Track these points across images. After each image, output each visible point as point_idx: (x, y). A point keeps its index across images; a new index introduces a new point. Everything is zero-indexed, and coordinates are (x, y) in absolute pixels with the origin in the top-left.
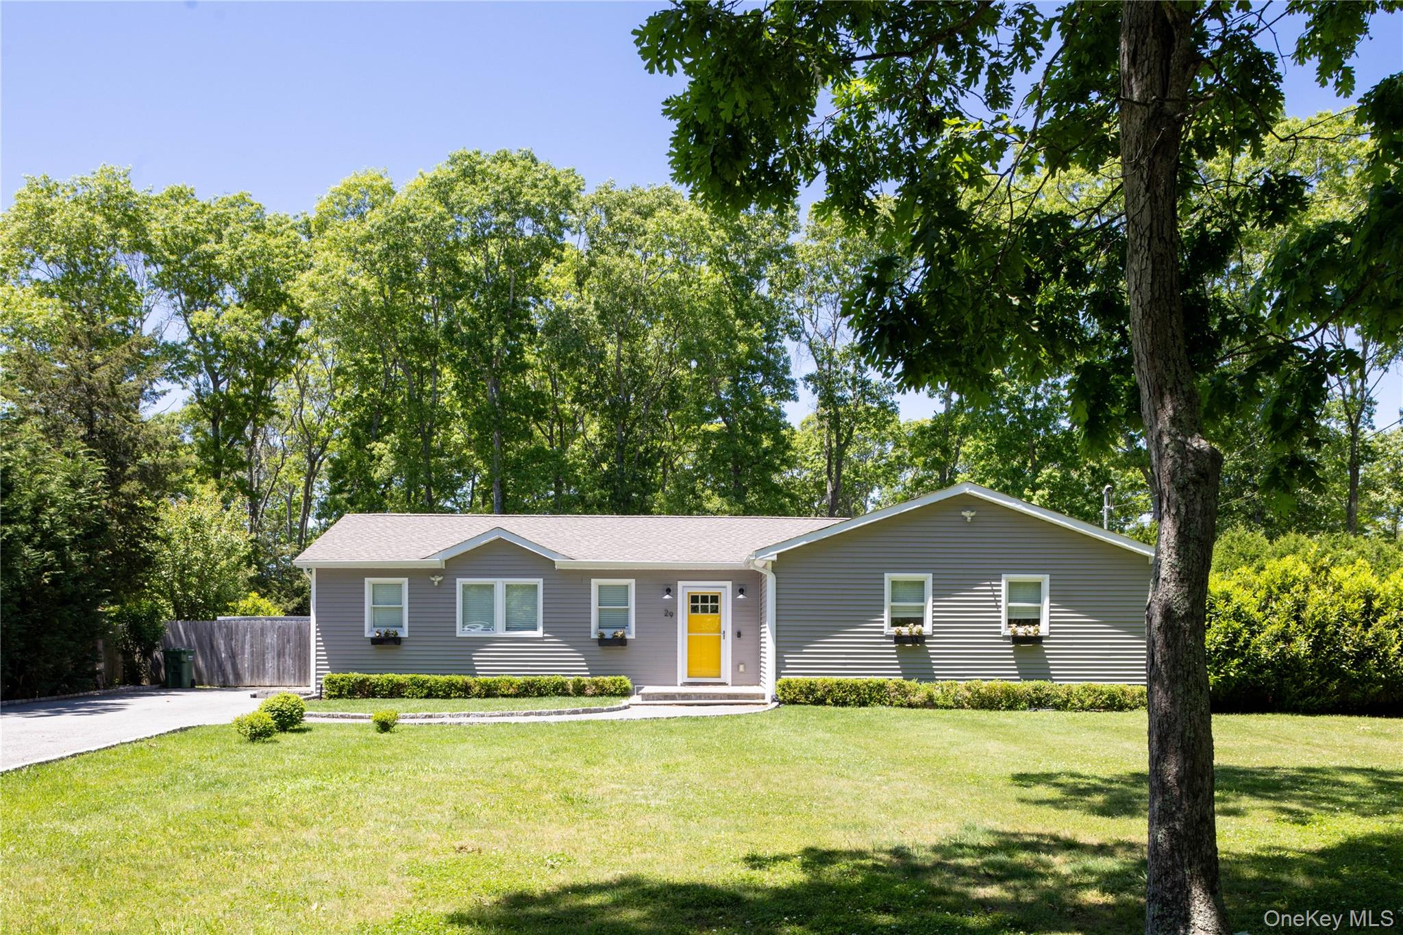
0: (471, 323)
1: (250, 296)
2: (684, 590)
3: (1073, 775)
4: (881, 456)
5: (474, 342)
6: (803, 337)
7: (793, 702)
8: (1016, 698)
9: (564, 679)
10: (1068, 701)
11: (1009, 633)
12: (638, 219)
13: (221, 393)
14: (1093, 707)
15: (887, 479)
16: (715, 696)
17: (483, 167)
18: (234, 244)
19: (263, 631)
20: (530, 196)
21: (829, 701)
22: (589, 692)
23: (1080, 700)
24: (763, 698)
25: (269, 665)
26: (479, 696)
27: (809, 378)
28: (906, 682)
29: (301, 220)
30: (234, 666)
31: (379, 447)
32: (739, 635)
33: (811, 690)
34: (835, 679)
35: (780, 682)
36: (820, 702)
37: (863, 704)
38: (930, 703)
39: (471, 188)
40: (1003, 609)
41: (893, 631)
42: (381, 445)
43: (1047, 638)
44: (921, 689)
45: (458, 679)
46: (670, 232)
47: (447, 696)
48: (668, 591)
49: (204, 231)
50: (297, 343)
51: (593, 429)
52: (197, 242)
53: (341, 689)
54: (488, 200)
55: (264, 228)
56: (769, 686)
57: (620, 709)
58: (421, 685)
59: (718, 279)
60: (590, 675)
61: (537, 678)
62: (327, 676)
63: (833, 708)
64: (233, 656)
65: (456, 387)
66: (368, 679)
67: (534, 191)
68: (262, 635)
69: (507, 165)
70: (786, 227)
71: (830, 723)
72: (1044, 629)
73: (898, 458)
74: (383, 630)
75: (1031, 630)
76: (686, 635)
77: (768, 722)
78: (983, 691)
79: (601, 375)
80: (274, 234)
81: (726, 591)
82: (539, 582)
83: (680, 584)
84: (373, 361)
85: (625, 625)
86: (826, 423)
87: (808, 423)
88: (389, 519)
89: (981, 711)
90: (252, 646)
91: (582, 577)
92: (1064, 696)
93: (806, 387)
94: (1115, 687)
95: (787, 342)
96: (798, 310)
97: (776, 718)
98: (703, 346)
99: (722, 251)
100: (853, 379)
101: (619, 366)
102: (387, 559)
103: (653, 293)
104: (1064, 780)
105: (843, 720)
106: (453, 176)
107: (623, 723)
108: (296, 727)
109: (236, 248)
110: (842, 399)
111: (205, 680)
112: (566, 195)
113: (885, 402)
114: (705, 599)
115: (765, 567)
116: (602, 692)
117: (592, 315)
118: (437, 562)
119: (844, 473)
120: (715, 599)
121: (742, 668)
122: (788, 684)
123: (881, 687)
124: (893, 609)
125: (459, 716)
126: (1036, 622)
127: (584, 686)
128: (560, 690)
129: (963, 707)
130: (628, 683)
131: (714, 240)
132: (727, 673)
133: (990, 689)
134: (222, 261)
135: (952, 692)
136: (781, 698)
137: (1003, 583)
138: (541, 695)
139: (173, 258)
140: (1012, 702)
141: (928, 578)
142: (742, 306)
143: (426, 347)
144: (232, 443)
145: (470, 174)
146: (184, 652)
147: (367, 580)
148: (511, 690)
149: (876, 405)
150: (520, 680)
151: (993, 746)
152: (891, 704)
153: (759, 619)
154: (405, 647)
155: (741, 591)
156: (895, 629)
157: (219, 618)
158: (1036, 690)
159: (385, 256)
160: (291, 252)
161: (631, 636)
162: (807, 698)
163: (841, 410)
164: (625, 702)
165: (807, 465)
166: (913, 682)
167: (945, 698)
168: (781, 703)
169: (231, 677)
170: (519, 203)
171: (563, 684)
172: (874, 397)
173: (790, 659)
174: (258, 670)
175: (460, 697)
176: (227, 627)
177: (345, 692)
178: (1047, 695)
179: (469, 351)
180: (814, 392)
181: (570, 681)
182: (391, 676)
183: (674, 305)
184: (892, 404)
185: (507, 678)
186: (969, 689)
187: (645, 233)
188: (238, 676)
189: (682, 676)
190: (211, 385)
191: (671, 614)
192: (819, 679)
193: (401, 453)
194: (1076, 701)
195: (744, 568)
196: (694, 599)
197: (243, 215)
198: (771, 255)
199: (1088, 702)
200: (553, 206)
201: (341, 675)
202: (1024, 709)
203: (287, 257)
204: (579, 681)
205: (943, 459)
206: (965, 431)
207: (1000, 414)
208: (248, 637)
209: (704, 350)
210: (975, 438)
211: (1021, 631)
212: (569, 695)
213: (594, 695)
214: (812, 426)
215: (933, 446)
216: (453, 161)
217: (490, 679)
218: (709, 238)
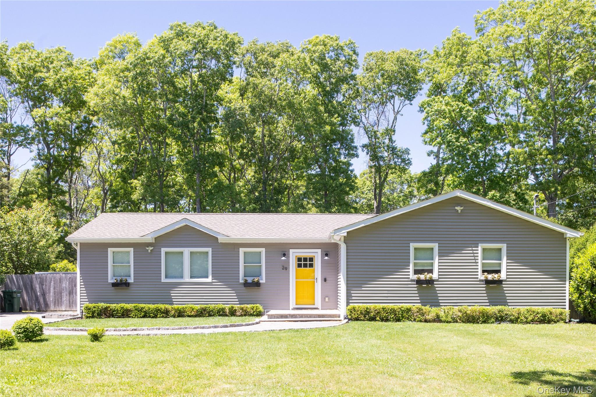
0: (183, 115)
1: (66, 102)
2: (294, 254)
3: (553, 373)
4: (401, 191)
5: (184, 125)
6: (361, 125)
7: (357, 319)
8: (488, 317)
9: (224, 306)
10: (519, 318)
11: (483, 278)
12: (271, 59)
13: (50, 154)
14: (533, 321)
15: (404, 203)
16: (311, 316)
17: (187, 30)
18: (56, 73)
19: (61, 280)
20: (212, 44)
21: (378, 318)
22: (238, 314)
23: (525, 317)
24: (339, 317)
25: (64, 299)
26: (174, 316)
27: (364, 146)
28: (423, 307)
29: (93, 61)
30: (45, 299)
31: (135, 183)
32: (325, 280)
33: (367, 312)
34: (382, 305)
35: (349, 307)
36: (373, 319)
37: (398, 320)
38: (438, 319)
39: (181, 42)
40: (480, 264)
41: (415, 277)
42: (136, 181)
43: (505, 281)
44: (432, 312)
45: (162, 306)
46: (288, 66)
47: (155, 317)
48: (284, 255)
49: (39, 66)
50: (92, 128)
51: (250, 173)
52: (35, 72)
53: (93, 312)
54: (190, 47)
55: (72, 65)
56: (342, 310)
57: (253, 324)
58: (140, 310)
59: (315, 92)
60: (240, 304)
61: (208, 306)
62: (85, 305)
63: (380, 323)
64: (44, 295)
65: (179, 152)
66: (109, 307)
67: (215, 42)
68: (60, 282)
69: (200, 29)
70: (351, 65)
71: (380, 333)
72: (503, 275)
73: (410, 192)
74: (119, 279)
75: (496, 276)
76: (295, 280)
77: (341, 332)
78: (468, 312)
79: (254, 143)
80: (78, 68)
81: (317, 255)
82: (209, 250)
83: (291, 251)
84: (133, 137)
85: (259, 275)
86: (373, 170)
87: (364, 174)
88: (126, 215)
89: (468, 324)
90: (54, 288)
91: (235, 247)
92: (516, 315)
93: (363, 151)
94: (546, 309)
95: (353, 127)
96: (358, 111)
97: (346, 330)
98: (307, 127)
99: (317, 77)
100: (388, 146)
101: (263, 140)
102: (120, 237)
103: (280, 99)
104: (549, 377)
105: (387, 331)
106: (171, 36)
107: (251, 333)
108: (38, 338)
109: (57, 75)
110: (382, 157)
111: (28, 308)
112: (232, 45)
113: (404, 159)
114: (305, 259)
115: (340, 240)
116: (246, 313)
117: (247, 110)
118: (150, 239)
119: (382, 199)
120: (311, 259)
121: (327, 299)
122: (354, 309)
123: (409, 310)
124: (415, 264)
125: (153, 329)
126: (498, 272)
127: (235, 310)
128: (221, 313)
129: (457, 322)
130: (261, 308)
131: (312, 70)
132: (318, 302)
133: (473, 311)
134: (50, 82)
135: (451, 313)
136: (350, 317)
137: (480, 249)
138: (210, 315)
139: (23, 80)
140: (485, 318)
141: (435, 246)
142: (328, 106)
143: (161, 129)
144: (58, 181)
145: (180, 35)
146: (15, 292)
147: (109, 249)
148: (193, 313)
149: (400, 160)
150: (198, 307)
151: (487, 349)
152: (415, 320)
153: (337, 271)
154: (132, 288)
155: (327, 255)
156: (416, 276)
157: (36, 273)
158: (499, 311)
159: (135, 78)
160: (87, 77)
161: (263, 281)
162: (365, 317)
163: (381, 163)
164: (257, 319)
165: (364, 196)
166: (427, 307)
167: (447, 317)
168: (349, 320)
169: (43, 306)
170: (206, 49)
171: (223, 309)
172: (398, 157)
173: (355, 293)
174: (58, 302)
175: (163, 317)
176: (40, 278)
177: (96, 314)
178: (506, 314)
179: (182, 130)
180: (367, 154)
181: (227, 307)
182: (122, 305)
183: (291, 105)
184: (408, 160)
185: (191, 306)
186: (460, 311)
187: (275, 67)
188: (47, 305)
189: (292, 304)
190: (46, 150)
191: (286, 268)
192: (372, 306)
193: (147, 186)
194: (523, 318)
195: (327, 241)
196: (299, 259)
197: (60, 58)
198: (344, 80)
199: (530, 318)
200: (225, 52)
201: (94, 305)
202: (493, 323)
203: (85, 80)
204: (232, 307)
205: (435, 188)
206: (447, 172)
207: (467, 163)
208: (52, 284)
209: (307, 130)
210: (453, 175)
211: (490, 277)
212: (227, 315)
213: (241, 315)
214: (366, 176)
215: (430, 181)
216: (171, 28)
217: (180, 307)
218: (309, 69)
